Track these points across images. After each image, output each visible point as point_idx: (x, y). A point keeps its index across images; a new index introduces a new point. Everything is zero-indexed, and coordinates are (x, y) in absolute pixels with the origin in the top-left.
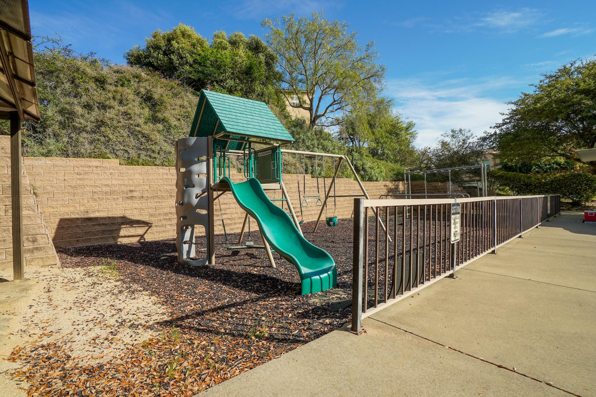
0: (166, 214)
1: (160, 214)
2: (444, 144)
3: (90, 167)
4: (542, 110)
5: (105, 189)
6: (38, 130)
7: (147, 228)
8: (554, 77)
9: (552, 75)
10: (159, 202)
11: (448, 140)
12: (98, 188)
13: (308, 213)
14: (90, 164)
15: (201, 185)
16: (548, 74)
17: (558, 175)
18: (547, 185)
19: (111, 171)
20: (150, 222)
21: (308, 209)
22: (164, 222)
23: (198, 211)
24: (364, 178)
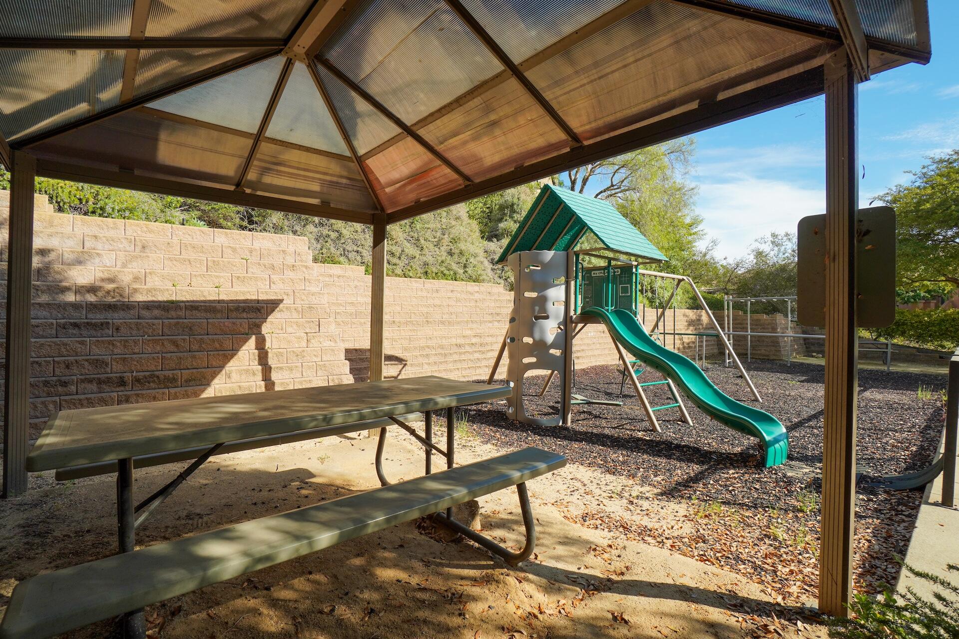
0: (423, 348)
1: (415, 348)
2: (759, 254)
3: (331, 276)
4: (932, 212)
5: (351, 309)
6: (255, 219)
7: (401, 366)
8: (945, 161)
9: (943, 158)
10: (414, 330)
11: (766, 248)
12: (341, 307)
13: (590, 353)
14: (331, 272)
15: (557, 317)
16: (937, 157)
17: (952, 310)
18: (933, 325)
19: (356, 283)
20: (404, 358)
21: (590, 348)
22: (421, 360)
23: (552, 351)
24: (652, 302)
